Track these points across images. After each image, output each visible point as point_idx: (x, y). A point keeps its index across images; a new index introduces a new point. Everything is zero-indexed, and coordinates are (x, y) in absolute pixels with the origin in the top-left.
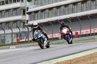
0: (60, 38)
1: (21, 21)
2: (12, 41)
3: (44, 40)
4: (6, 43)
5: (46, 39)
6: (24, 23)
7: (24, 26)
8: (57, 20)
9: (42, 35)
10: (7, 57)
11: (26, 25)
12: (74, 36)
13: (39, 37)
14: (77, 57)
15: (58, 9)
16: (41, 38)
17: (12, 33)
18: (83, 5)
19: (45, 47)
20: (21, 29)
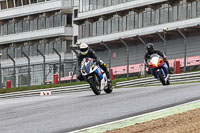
0: (143, 73)
1: (62, 38)
2: (45, 79)
3: (100, 78)
4: (32, 84)
5: (104, 75)
6: (69, 42)
7: (69, 49)
8: (137, 37)
9: (96, 68)
10: (35, 113)
11: (74, 45)
12: (173, 69)
13: (91, 71)
14: (177, 112)
15: (138, 13)
16: (95, 73)
17: (45, 64)
18: (189, 5)
19: (103, 92)
20: (62, 55)
